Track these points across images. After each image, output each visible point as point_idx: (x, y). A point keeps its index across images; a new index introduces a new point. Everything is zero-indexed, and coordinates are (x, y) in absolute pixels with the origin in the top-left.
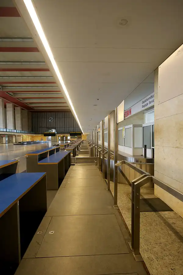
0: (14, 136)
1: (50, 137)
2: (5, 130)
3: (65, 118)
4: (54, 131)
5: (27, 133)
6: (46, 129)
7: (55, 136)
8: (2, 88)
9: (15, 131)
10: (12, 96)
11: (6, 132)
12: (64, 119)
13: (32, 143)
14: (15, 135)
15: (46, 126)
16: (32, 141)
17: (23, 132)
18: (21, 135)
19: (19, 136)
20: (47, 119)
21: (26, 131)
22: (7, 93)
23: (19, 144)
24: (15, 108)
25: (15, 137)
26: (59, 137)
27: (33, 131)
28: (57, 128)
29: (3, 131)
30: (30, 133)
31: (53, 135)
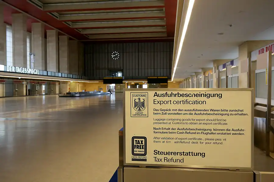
0: (57, 84)
1: (113, 85)
2: (45, 73)
3: (140, 53)
4: (120, 75)
5: (76, 78)
6: (107, 71)
7: (122, 83)
8: (43, 6)
9: (60, 75)
10: (57, 17)
11: (47, 75)
12: (137, 54)
13: (84, 95)
14: (59, 81)
15: (107, 67)
16: (84, 91)
17: (71, 76)
18: (67, 82)
19: (64, 82)
20: (109, 54)
21: (75, 75)
22: (50, 13)
23: (68, 95)
24: (59, 36)
25: (59, 84)
26: (128, 86)
27: (85, 76)
28: (124, 71)
29: (43, 75)
30: (81, 79)
31: (118, 81)
